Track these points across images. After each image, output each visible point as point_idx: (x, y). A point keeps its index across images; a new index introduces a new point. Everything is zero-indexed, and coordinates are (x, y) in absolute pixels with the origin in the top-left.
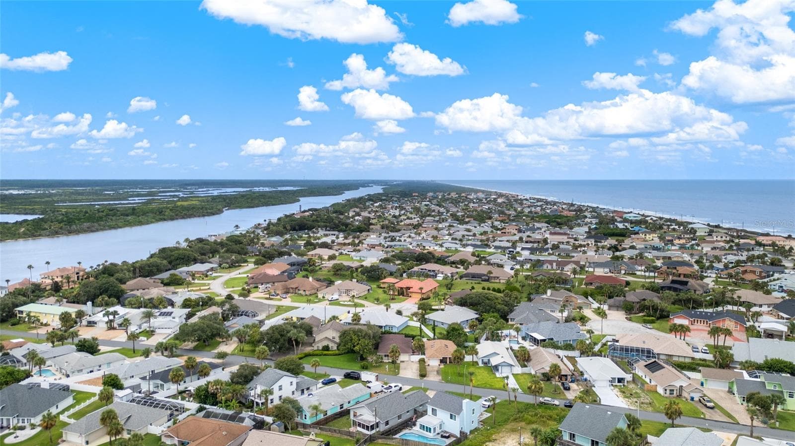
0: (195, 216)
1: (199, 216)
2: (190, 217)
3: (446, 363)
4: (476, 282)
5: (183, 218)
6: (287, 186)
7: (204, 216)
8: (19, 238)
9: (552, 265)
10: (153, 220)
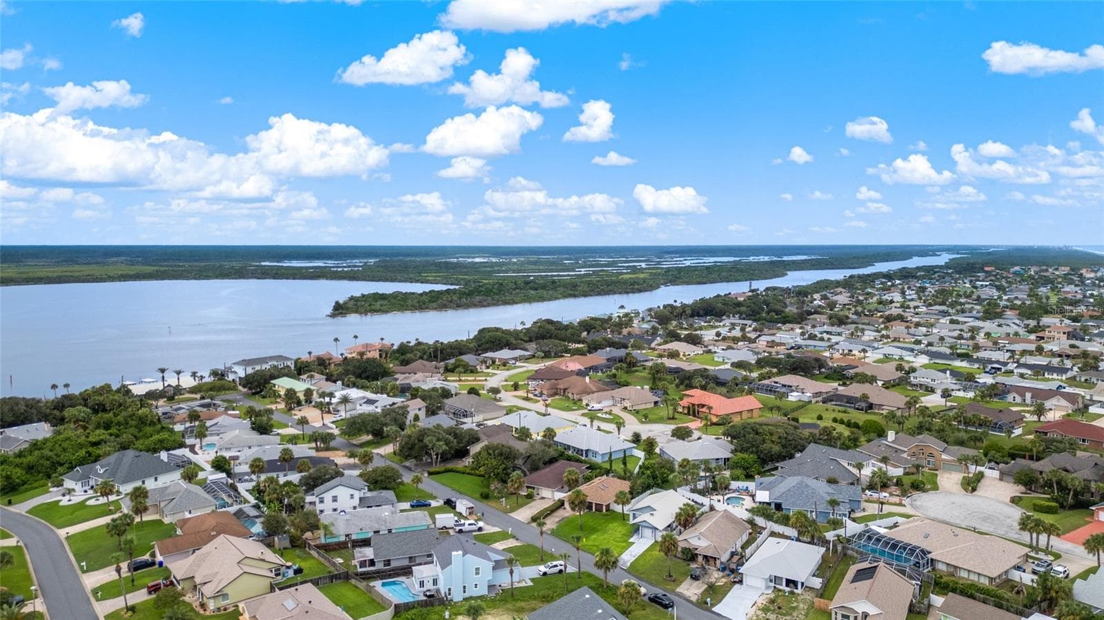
0: (615, 293)
1: (620, 293)
2: (609, 294)
3: (602, 511)
4: (840, 408)
5: (599, 294)
6: (799, 254)
7: (627, 293)
8: (406, 310)
9: (1023, 396)
10: (560, 296)
